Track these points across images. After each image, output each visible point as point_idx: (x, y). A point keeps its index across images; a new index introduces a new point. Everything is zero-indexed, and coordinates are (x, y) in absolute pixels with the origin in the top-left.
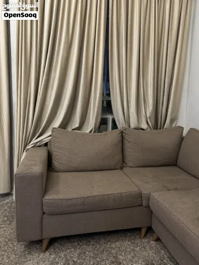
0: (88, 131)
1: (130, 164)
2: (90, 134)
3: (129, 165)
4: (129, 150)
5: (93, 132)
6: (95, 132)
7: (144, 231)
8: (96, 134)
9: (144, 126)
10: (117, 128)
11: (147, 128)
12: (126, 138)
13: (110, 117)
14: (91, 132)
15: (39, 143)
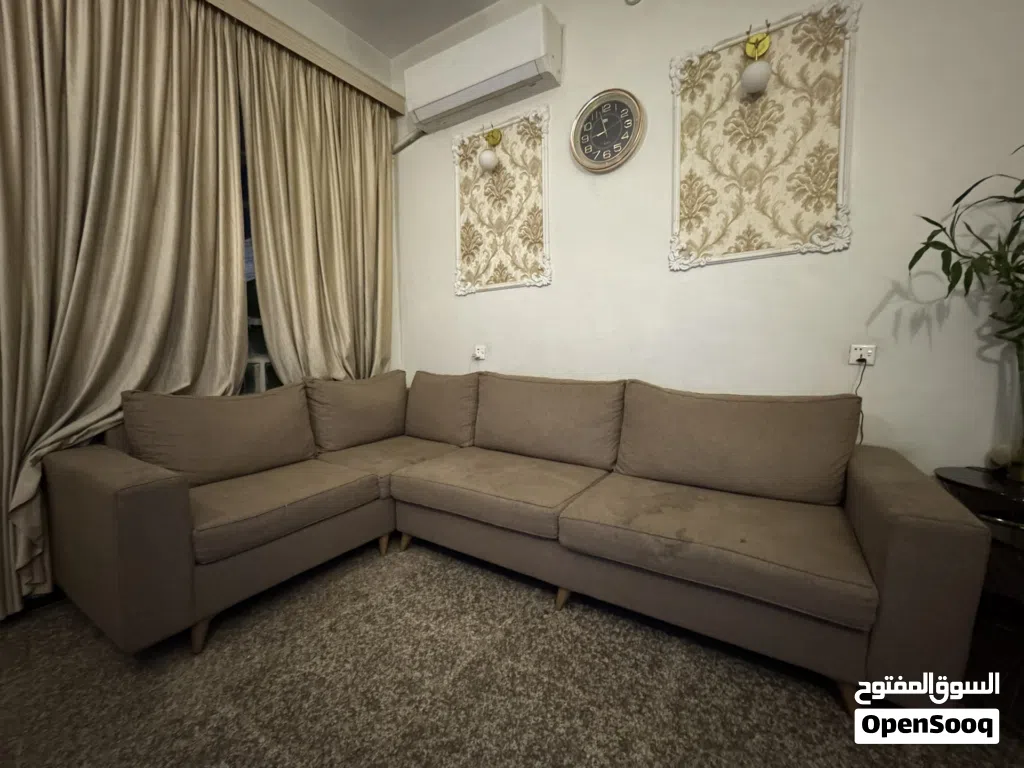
0: (218, 392)
1: (331, 446)
2: (224, 397)
3: (328, 448)
4: (323, 419)
5: (230, 394)
6: (234, 394)
7: (384, 542)
8: (237, 397)
9: (340, 374)
10: (282, 384)
11: (346, 378)
12: (316, 397)
13: (261, 362)
14: (225, 393)
15: (75, 437)
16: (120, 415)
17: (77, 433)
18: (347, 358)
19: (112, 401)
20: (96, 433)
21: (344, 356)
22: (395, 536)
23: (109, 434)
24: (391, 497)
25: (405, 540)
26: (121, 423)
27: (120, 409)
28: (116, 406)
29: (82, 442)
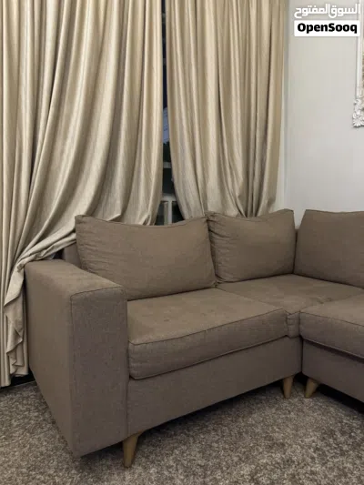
1: (229, 277)
2: (145, 226)
5: (148, 224)
7: (288, 384)
9: (232, 212)
13: (169, 200)
14: (145, 223)
15: (45, 251)
16: (73, 236)
17: (46, 248)
18: (239, 197)
19: (68, 225)
20: (58, 249)
21: (237, 194)
22: (301, 380)
23: (66, 251)
24: (300, 337)
25: (311, 386)
26: (74, 242)
27: (74, 231)
28: (71, 229)
29: (50, 256)
